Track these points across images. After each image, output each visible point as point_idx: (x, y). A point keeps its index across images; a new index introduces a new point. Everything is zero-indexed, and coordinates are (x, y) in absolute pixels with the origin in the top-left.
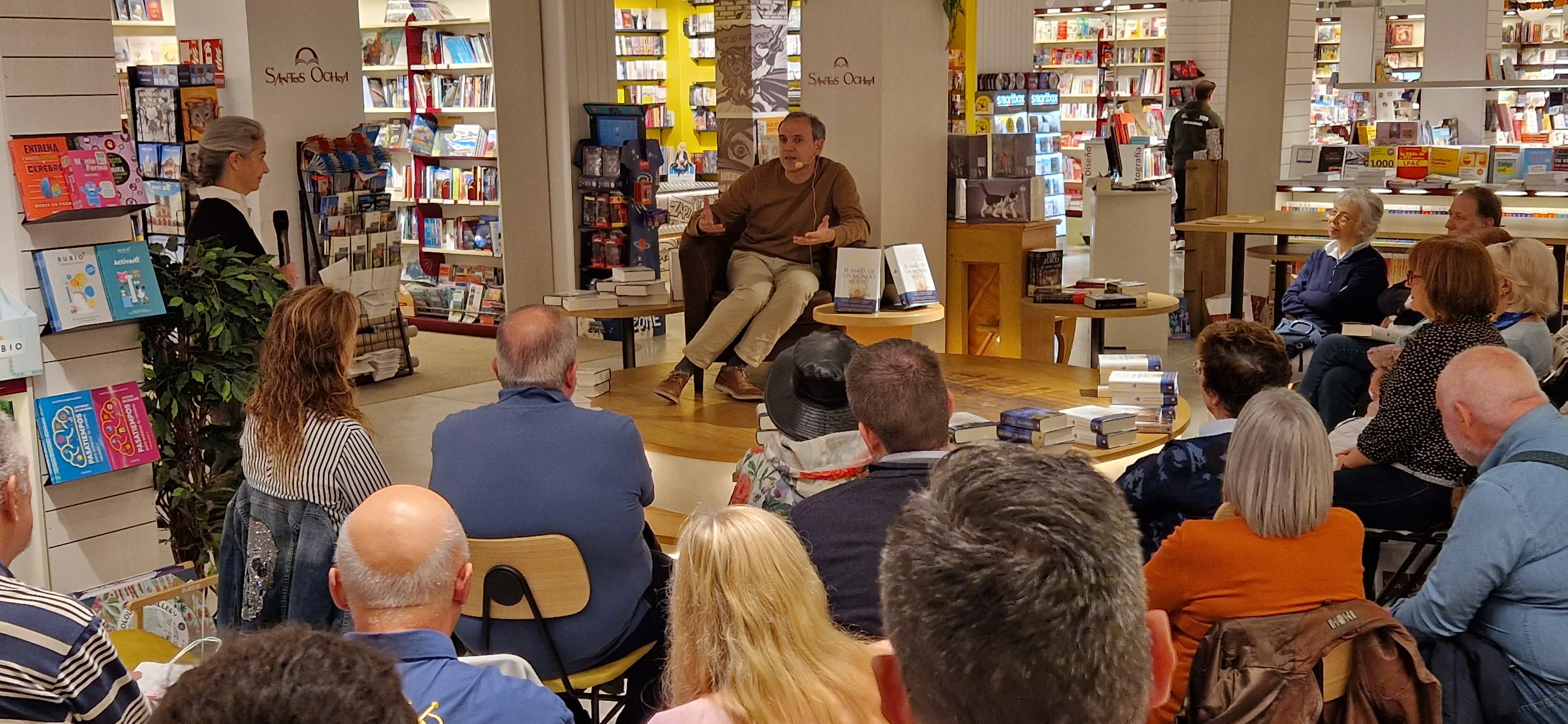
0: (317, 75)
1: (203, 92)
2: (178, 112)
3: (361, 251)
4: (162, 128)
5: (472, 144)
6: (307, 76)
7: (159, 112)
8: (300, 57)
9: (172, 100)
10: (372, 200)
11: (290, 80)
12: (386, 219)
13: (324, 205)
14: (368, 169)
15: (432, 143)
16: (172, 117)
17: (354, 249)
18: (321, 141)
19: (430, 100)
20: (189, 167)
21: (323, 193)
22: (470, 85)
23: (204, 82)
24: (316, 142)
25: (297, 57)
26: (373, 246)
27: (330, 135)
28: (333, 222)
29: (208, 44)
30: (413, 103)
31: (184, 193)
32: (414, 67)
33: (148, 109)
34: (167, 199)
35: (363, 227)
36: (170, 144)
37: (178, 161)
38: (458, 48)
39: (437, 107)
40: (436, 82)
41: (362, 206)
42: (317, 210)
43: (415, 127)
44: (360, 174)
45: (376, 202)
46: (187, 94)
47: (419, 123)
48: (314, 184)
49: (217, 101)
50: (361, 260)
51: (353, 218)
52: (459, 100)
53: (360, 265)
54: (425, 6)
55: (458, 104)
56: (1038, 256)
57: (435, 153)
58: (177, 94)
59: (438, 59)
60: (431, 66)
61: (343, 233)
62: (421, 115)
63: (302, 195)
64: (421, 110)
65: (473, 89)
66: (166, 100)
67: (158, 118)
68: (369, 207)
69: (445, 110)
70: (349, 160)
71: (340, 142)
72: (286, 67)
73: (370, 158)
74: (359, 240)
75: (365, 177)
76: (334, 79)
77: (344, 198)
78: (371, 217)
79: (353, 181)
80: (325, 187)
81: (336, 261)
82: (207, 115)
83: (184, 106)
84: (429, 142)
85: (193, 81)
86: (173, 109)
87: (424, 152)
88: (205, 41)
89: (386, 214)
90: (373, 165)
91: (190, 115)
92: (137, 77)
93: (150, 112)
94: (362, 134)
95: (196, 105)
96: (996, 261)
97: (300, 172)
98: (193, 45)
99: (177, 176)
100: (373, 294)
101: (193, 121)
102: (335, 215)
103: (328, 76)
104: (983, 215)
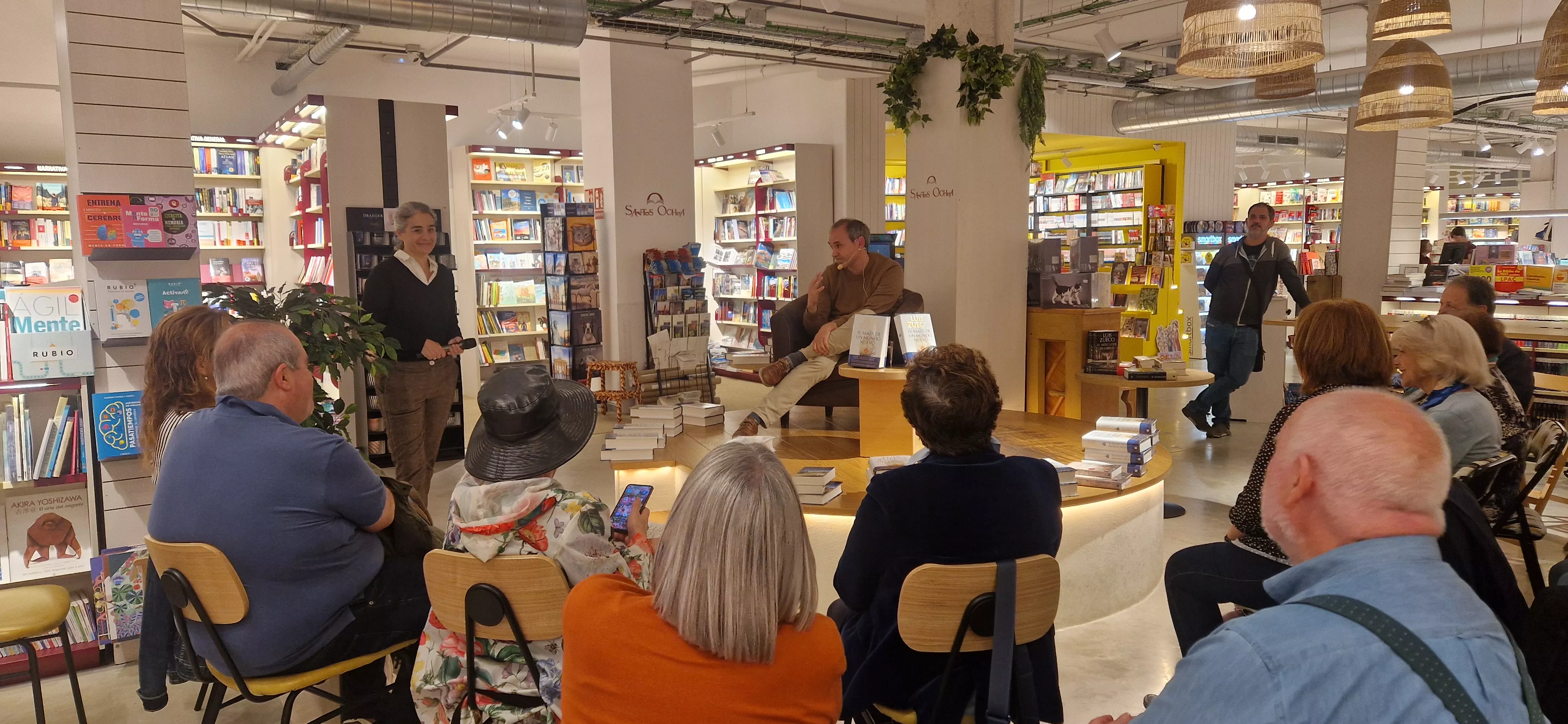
0: (662, 211)
1: (584, 220)
2: (565, 232)
3: (679, 325)
4: (555, 242)
5: (788, 261)
6: (655, 211)
7: (555, 232)
8: (650, 199)
9: (560, 224)
10: (691, 292)
11: (642, 214)
12: (700, 305)
13: (656, 294)
14: (688, 272)
15: (770, 261)
16: (561, 236)
17: (675, 324)
18: (656, 253)
19: (767, 233)
20: (571, 268)
21: (657, 287)
22: (789, 223)
23: (586, 214)
24: (652, 253)
25: (648, 198)
26: (689, 322)
27: (664, 248)
28: (661, 306)
29: (597, 191)
30: (758, 236)
31: (567, 284)
32: (760, 212)
33: (549, 230)
34: (558, 287)
35: (683, 309)
36: (561, 253)
37: (563, 263)
38: (783, 199)
39: (771, 238)
40: (771, 220)
41: (684, 295)
42: (652, 298)
43: (759, 251)
44: (684, 275)
45: (694, 294)
46: (571, 221)
47: (761, 248)
48: (651, 280)
49: (594, 226)
50: (680, 331)
51: (675, 303)
52: (782, 233)
53: (679, 335)
54: (767, 173)
55: (782, 236)
56: (1095, 335)
57: (771, 268)
58: (564, 221)
59: (772, 207)
60: (768, 211)
61: (668, 313)
62: (762, 243)
63: (646, 287)
64: (762, 240)
65: (790, 226)
66: (558, 224)
67: (554, 236)
68: (689, 297)
69: (775, 239)
70: (675, 265)
71: (670, 255)
72: (640, 204)
73: (691, 265)
74: (678, 318)
75: (686, 277)
76: (674, 214)
77: (671, 291)
78: (689, 304)
79: (679, 280)
80: (658, 283)
81: (661, 330)
82: (586, 235)
83: (569, 228)
84: (767, 260)
85: (579, 213)
86: (561, 230)
87: (764, 267)
88: (596, 189)
89: (700, 302)
90: (693, 269)
91: (573, 235)
92: (546, 211)
93: (551, 233)
94: (688, 249)
95: (578, 228)
96: (1061, 338)
97: (644, 273)
98: (591, 192)
99: (562, 273)
100: (685, 354)
101: (576, 238)
102: (664, 301)
103: (669, 212)
104: (1054, 302)
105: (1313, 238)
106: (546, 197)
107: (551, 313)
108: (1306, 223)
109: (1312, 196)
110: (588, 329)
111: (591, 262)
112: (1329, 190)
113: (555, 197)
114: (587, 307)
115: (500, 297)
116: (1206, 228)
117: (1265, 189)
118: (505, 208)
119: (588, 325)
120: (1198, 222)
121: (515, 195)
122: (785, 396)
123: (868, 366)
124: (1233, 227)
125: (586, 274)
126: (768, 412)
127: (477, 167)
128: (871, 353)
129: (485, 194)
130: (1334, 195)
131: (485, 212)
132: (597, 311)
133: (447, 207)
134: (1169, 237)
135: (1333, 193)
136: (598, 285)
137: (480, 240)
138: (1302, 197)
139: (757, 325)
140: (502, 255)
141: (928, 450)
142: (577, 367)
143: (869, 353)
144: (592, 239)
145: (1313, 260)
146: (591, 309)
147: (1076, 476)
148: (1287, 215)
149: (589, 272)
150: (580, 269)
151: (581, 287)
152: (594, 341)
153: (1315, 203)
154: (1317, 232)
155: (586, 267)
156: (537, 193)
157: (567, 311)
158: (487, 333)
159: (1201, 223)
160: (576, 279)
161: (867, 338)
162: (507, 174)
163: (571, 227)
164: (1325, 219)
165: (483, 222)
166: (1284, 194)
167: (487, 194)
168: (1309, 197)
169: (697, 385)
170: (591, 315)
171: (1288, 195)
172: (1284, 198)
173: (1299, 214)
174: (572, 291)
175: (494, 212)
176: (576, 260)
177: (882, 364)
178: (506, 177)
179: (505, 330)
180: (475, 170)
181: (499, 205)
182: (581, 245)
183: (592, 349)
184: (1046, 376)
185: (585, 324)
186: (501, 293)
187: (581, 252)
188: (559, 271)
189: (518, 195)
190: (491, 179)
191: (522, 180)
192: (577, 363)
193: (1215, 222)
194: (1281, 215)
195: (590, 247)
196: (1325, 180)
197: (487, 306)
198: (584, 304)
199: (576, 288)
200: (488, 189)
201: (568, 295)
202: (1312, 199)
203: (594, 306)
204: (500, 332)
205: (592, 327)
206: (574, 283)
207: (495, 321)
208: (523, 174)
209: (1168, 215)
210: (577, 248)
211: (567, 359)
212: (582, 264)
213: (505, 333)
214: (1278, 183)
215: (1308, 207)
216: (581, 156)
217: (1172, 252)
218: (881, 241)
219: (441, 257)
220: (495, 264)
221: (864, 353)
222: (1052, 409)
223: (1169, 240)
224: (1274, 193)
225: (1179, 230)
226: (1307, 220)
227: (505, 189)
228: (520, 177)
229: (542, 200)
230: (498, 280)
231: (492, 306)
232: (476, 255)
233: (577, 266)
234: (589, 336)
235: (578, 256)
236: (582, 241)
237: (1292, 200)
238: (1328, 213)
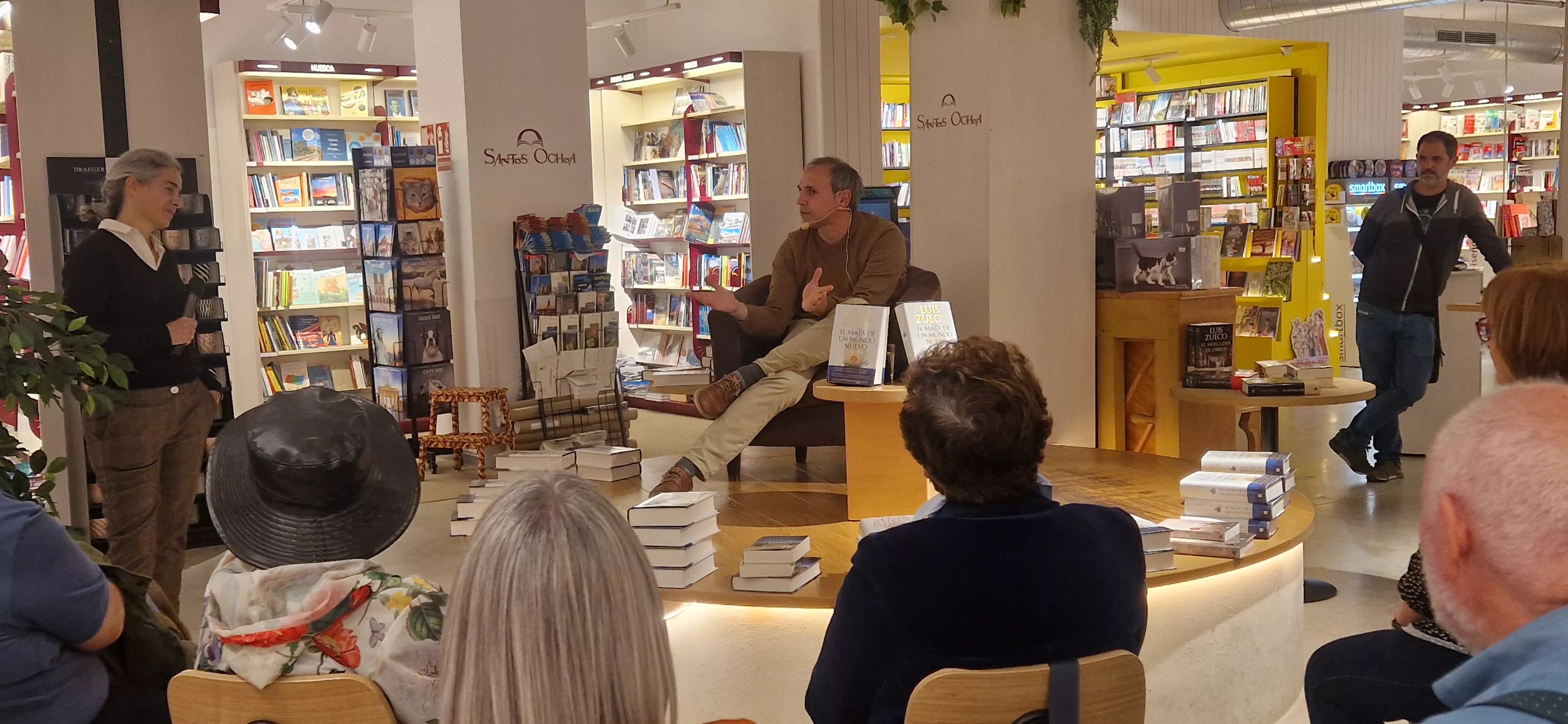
0: (541, 156)
1: (421, 173)
2: (391, 192)
3: (571, 331)
4: (377, 207)
5: (737, 230)
6: (531, 158)
7: (375, 192)
8: (522, 138)
9: (384, 180)
10: (589, 280)
11: (511, 161)
12: (603, 299)
13: (535, 284)
14: (583, 249)
15: (709, 231)
16: (385, 197)
17: (564, 329)
18: (533, 220)
19: (703, 189)
20: (402, 246)
21: (536, 272)
22: (736, 173)
23: (423, 163)
24: (528, 221)
25: (520, 138)
26: (586, 326)
27: (544, 214)
28: (542, 302)
29: (440, 128)
30: (689, 193)
31: (396, 270)
32: (691, 158)
33: (367, 189)
34: (382, 277)
35: (577, 306)
36: (385, 223)
37: (389, 239)
38: (727, 137)
39: (709, 196)
40: (709, 170)
41: (578, 285)
42: (529, 290)
43: (691, 216)
44: (576, 254)
45: (593, 283)
46: (401, 175)
47: (695, 212)
48: (527, 262)
49: (436, 182)
50: (572, 340)
51: (565, 297)
52: (727, 187)
53: (571, 345)
54: (702, 97)
55: (727, 192)
56: (1198, 330)
57: (710, 241)
58: (390, 174)
59: (710, 148)
60: (704, 156)
61: (553, 312)
62: (695, 203)
63: (518, 274)
64: (696, 199)
65: (739, 177)
66: (380, 180)
67: (375, 197)
68: (586, 287)
69: (715, 198)
70: (563, 240)
71: (554, 222)
72: (507, 148)
73: (587, 238)
74: (569, 320)
75: (581, 257)
76: (560, 161)
77: (557, 279)
78: (586, 298)
79: (569, 261)
80: (538, 267)
81: (544, 339)
82: (424, 195)
83: (397, 185)
84: (705, 230)
85: (412, 162)
86: (386, 188)
87: (700, 240)
88: (437, 125)
89: (603, 295)
90: (590, 245)
91: (404, 195)
92: (361, 159)
93: (369, 192)
94: (582, 215)
95: (412, 185)
96: (1150, 337)
97: (516, 251)
98: (430, 130)
99: (389, 254)
100: (581, 374)
101: (409, 200)
102: (547, 294)
103: (553, 158)
104: (1135, 282)
105: (1519, 183)
106: (362, 139)
107: (372, 315)
108: (1509, 161)
109: (1518, 120)
110: (431, 340)
111: (433, 236)
112: (1543, 112)
113: (376, 139)
114: (428, 306)
115: (294, 293)
116: (1362, 171)
117: (1448, 112)
118: (299, 157)
119: (431, 334)
120: (1349, 162)
121: (313, 137)
122: (735, 431)
123: (858, 383)
124: (1401, 168)
125: (426, 255)
126: (707, 456)
127: (253, 94)
128: (862, 363)
129: (265, 135)
130: (1550, 120)
131: (266, 164)
132: (445, 313)
133: (206, 155)
134: (1307, 185)
135: (1549, 116)
136: (445, 272)
137: (260, 206)
138: (1502, 123)
139: (691, 329)
140: (294, 228)
141: (944, 498)
142: (415, 397)
143: (857, 362)
144: (434, 201)
145: (1520, 216)
146: (434, 309)
147: (1172, 539)
148: (1482, 151)
149: (431, 252)
150: (416, 248)
151: (418, 275)
152: (440, 357)
153: (1522, 131)
154: (1526, 174)
155: (425, 244)
156: (346, 133)
157: (397, 313)
158: (274, 350)
159: (1354, 163)
160: (410, 262)
161: (855, 339)
162: (299, 104)
163: (401, 184)
164: (1536, 154)
165: (263, 179)
166: (1476, 118)
167: (269, 135)
168: (1513, 122)
169: (601, 422)
170: (434, 317)
171: (1482, 120)
172: (1476, 125)
173: (1499, 148)
174: (405, 282)
175: (280, 163)
176: (409, 233)
177: (878, 378)
178: (298, 108)
179: (302, 345)
180: (249, 98)
181: (288, 152)
182: (417, 211)
183: (437, 370)
184: (1126, 393)
185: (425, 331)
186: (294, 288)
187: (416, 221)
188: (383, 251)
189: (318, 136)
190: (275, 113)
191: (323, 112)
192: (414, 392)
193: (1375, 162)
194: (1472, 150)
195: (431, 214)
196: (1537, 96)
197: (273, 309)
198: (422, 301)
199: (410, 276)
200: (271, 128)
201: (399, 287)
202: (1517, 126)
203: (439, 305)
204: (295, 349)
205: (436, 336)
206: (407, 269)
207: (287, 331)
208: (325, 103)
209: (1306, 152)
210: (411, 215)
211: (398, 387)
212: (419, 239)
213: (303, 350)
214: (1468, 103)
215: (1512, 138)
216: (414, 75)
217: (1312, 207)
218: (876, 198)
219: (198, 231)
220: (284, 243)
221: (850, 362)
222: (1136, 443)
223: (1307, 190)
224: (1461, 118)
225: (1321, 175)
226: (1510, 156)
227: (296, 127)
228: (319, 109)
229: (355, 143)
230: (289, 268)
231: (280, 308)
232: (253, 230)
233: (411, 243)
234: (432, 350)
235: (412, 228)
236: (417, 204)
237: (1488, 128)
238: (1542, 146)
